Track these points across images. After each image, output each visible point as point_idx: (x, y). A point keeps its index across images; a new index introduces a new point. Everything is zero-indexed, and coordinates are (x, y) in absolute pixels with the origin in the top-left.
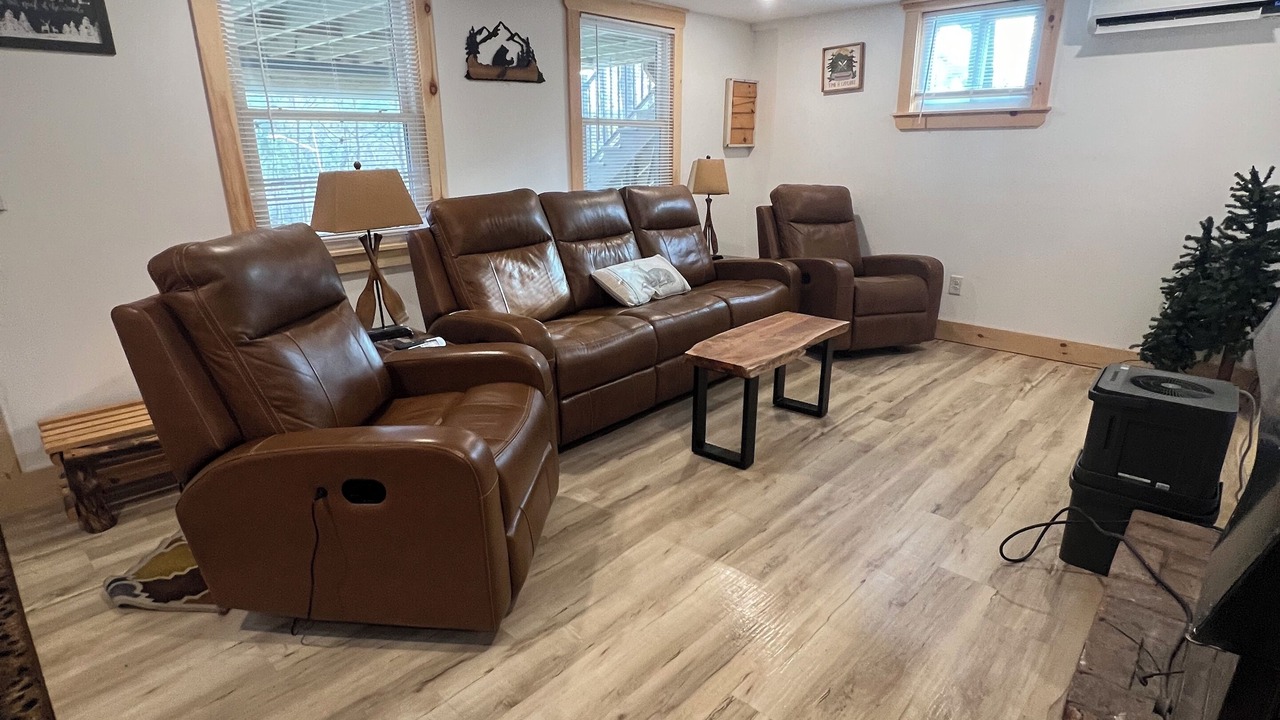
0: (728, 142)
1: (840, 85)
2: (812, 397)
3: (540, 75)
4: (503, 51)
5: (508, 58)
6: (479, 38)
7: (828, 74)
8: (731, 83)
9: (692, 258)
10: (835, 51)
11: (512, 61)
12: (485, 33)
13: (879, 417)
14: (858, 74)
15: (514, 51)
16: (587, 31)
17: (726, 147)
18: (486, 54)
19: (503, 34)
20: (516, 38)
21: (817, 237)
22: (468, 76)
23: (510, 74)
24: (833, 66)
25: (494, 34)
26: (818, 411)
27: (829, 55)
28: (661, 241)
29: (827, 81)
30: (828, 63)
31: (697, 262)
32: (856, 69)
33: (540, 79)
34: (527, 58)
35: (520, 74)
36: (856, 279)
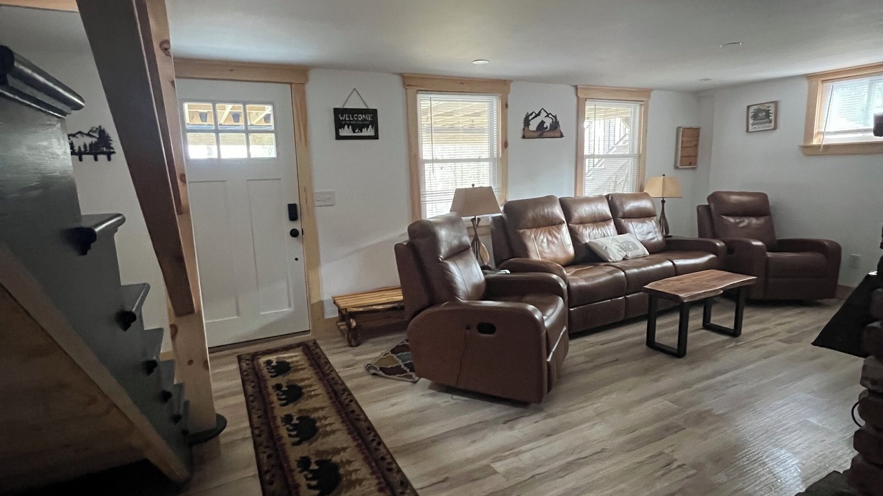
0: (678, 165)
1: (760, 127)
2: (730, 325)
3: (562, 133)
4: (543, 123)
5: (545, 126)
6: (530, 118)
7: (751, 121)
8: (681, 129)
9: (650, 236)
10: (756, 107)
11: (547, 128)
12: (534, 115)
13: (780, 341)
14: (773, 121)
15: (548, 122)
16: (589, 107)
17: (676, 168)
18: (534, 125)
19: (544, 114)
20: (550, 116)
21: (741, 225)
22: (524, 137)
23: (545, 134)
24: (755, 117)
25: (538, 115)
26: (735, 333)
27: (752, 110)
28: (631, 225)
29: (750, 126)
30: (751, 115)
31: (654, 238)
32: (772, 118)
33: (562, 136)
34: (555, 125)
35: (551, 134)
36: (769, 254)
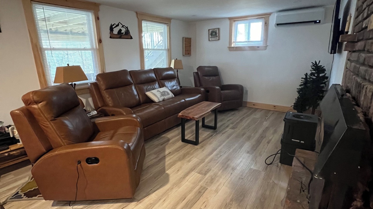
0: (184, 54)
1: (213, 39)
2: (212, 124)
3: (131, 37)
4: (120, 30)
5: (122, 32)
6: (113, 27)
7: (210, 36)
8: (184, 38)
9: (175, 87)
10: (212, 30)
11: (123, 33)
12: (115, 25)
13: (230, 128)
14: (218, 36)
15: (123, 30)
16: (144, 24)
17: (183, 55)
18: (116, 31)
19: (120, 26)
20: (124, 27)
21: (210, 80)
22: (111, 37)
23: (123, 37)
24: (211, 34)
25: (118, 25)
26: (214, 128)
27: (210, 31)
28: (166, 83)
29: (210, 38)
30: (210, 33)
31: (176, 88)
32: (218, 35)
33: (131, 38)
34: (127, 32)
35: (126, 36)
36: (222, 91)
